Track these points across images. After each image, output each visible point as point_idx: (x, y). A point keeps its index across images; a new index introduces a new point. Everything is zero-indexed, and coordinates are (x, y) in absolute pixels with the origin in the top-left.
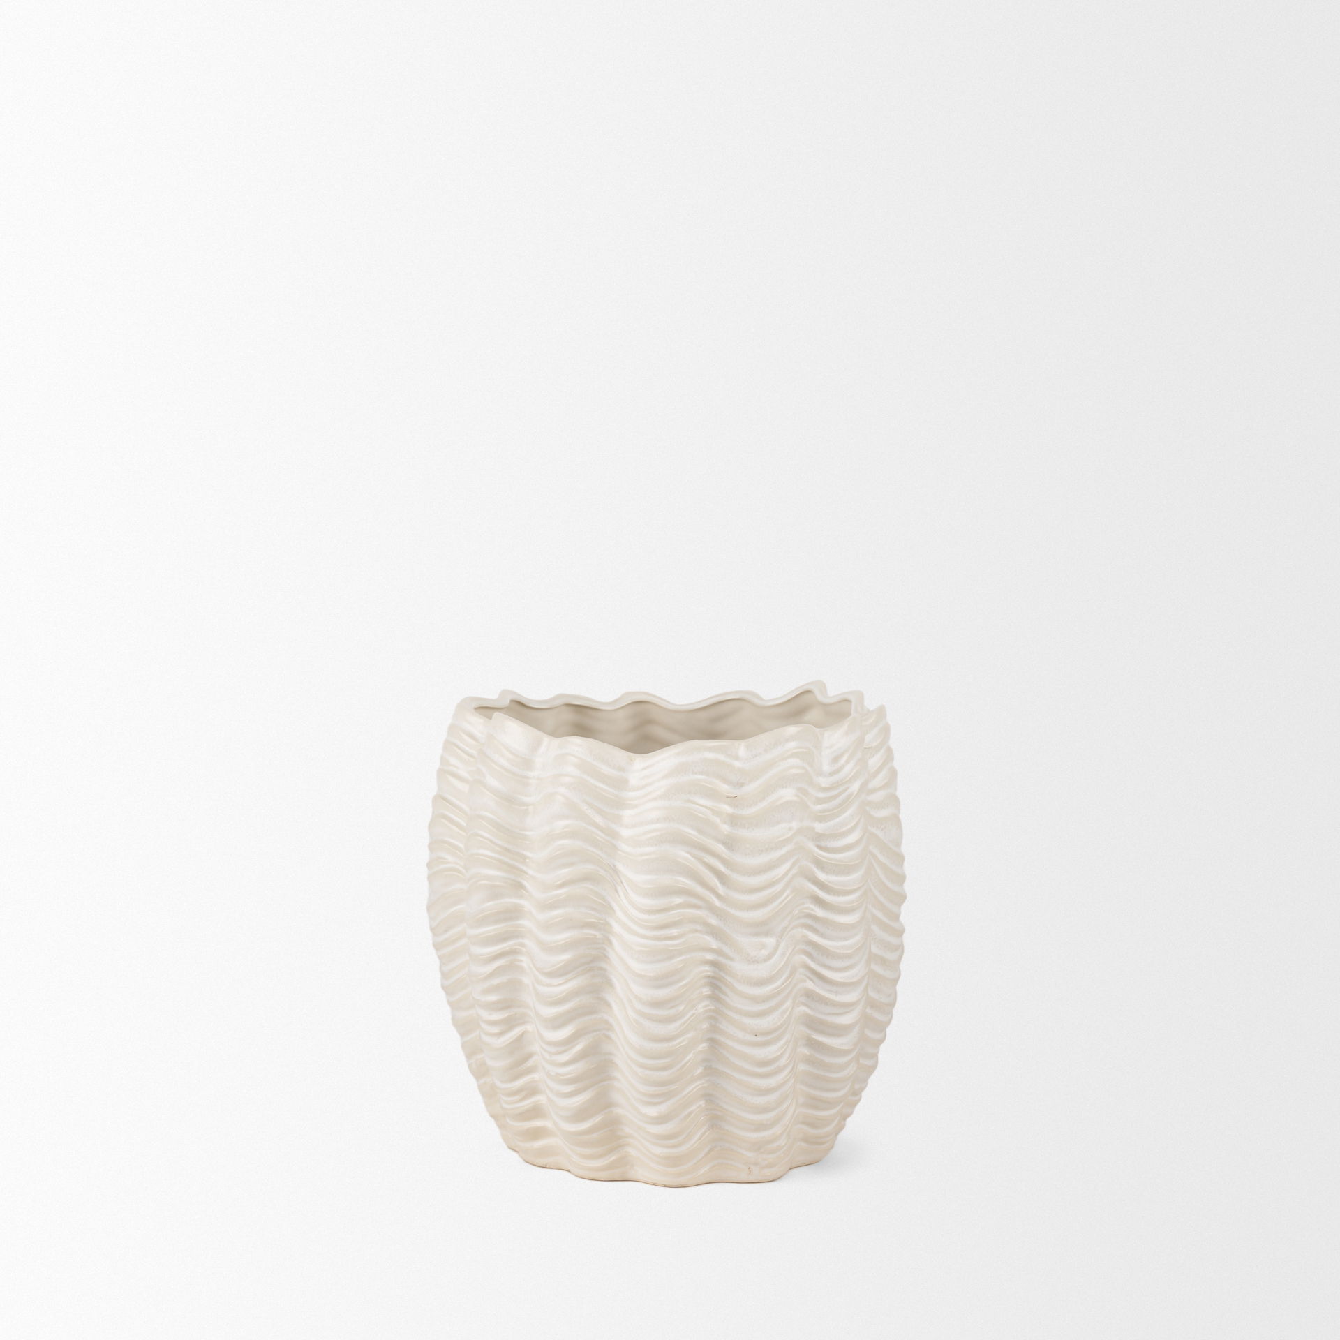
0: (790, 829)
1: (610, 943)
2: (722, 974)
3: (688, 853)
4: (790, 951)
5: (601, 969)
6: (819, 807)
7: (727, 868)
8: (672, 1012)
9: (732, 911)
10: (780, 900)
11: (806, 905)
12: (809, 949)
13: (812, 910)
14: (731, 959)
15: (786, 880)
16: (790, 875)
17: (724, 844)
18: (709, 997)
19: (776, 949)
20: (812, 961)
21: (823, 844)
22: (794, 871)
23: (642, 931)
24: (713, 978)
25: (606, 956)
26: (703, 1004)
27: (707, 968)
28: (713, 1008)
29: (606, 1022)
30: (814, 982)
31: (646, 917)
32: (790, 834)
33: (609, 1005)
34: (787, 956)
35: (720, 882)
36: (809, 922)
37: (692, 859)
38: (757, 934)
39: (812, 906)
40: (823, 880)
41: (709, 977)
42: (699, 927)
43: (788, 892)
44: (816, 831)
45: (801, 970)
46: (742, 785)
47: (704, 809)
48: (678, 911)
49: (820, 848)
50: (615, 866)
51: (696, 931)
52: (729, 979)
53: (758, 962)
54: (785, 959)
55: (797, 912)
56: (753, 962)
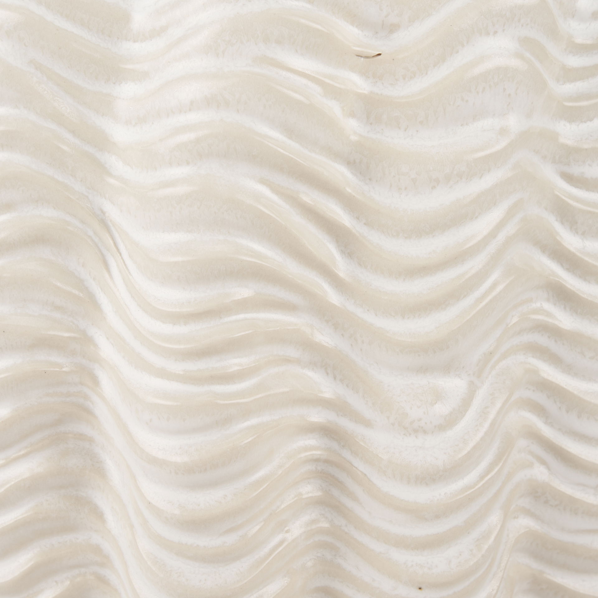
0: (503, 131)
1: (95, 380)
2: (346, 454)
3: (263, 181)
4: (498, 405)
5: (81, 437)
6: (569, 88)
7: (358, 218)
8: (231, 539)
9: (370, 318)
10: (477, 294)
11: (536, 305)
12: (540, 398)
13: (549, 314)
14: (367, 424)
15: (492, 248)
16: (501, 237)
17: (350, 163)
18: (319, 503)
19: (467, 402)
20: (546, 423)
21: (576, 170)
22: (510, 229)
23: (158, 361)
24: (326, 461)
25: (89, 412)
26: (306, 518)
27: (311, 441)
28: (325, 525)
29: (97, 550)
30: (548, 468)
31: (167, 329)
32: (503, 143)
33: (100, 516)
34: (491, 416)
35: (343, 252)
36: (543, 340)
37: (274, 197)
38: (423, 370)
39: (548, 306)
40: (572, 249)
41: (317, 460)
42: (292, 352)
43: (495, 276)
44: (562, 140)
45: (522, 443)
46: (393, 28)
47: (304, 81)
48: (242, 316)
49: (569, 178)
50: (103, 213)
51: (287, 360)
52: (360, 466)
53: (425, 432)
54: (487, 425)
55: (515, 320)
56: (416, 431)
